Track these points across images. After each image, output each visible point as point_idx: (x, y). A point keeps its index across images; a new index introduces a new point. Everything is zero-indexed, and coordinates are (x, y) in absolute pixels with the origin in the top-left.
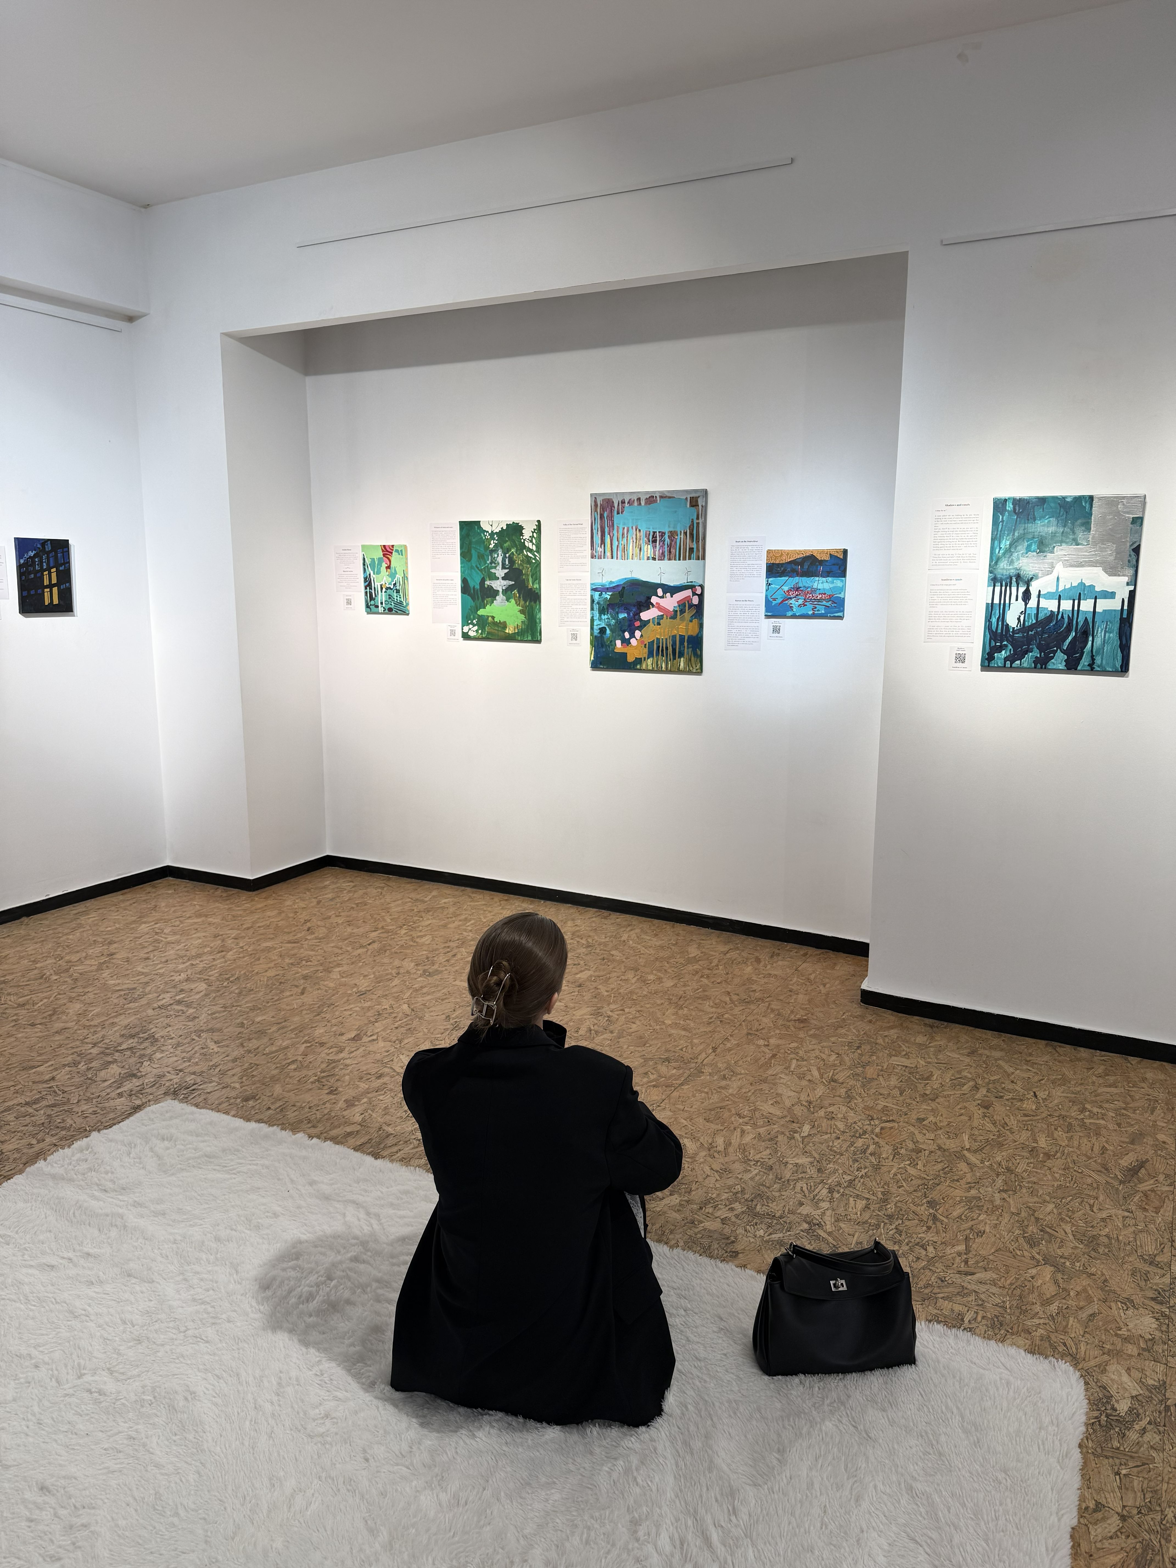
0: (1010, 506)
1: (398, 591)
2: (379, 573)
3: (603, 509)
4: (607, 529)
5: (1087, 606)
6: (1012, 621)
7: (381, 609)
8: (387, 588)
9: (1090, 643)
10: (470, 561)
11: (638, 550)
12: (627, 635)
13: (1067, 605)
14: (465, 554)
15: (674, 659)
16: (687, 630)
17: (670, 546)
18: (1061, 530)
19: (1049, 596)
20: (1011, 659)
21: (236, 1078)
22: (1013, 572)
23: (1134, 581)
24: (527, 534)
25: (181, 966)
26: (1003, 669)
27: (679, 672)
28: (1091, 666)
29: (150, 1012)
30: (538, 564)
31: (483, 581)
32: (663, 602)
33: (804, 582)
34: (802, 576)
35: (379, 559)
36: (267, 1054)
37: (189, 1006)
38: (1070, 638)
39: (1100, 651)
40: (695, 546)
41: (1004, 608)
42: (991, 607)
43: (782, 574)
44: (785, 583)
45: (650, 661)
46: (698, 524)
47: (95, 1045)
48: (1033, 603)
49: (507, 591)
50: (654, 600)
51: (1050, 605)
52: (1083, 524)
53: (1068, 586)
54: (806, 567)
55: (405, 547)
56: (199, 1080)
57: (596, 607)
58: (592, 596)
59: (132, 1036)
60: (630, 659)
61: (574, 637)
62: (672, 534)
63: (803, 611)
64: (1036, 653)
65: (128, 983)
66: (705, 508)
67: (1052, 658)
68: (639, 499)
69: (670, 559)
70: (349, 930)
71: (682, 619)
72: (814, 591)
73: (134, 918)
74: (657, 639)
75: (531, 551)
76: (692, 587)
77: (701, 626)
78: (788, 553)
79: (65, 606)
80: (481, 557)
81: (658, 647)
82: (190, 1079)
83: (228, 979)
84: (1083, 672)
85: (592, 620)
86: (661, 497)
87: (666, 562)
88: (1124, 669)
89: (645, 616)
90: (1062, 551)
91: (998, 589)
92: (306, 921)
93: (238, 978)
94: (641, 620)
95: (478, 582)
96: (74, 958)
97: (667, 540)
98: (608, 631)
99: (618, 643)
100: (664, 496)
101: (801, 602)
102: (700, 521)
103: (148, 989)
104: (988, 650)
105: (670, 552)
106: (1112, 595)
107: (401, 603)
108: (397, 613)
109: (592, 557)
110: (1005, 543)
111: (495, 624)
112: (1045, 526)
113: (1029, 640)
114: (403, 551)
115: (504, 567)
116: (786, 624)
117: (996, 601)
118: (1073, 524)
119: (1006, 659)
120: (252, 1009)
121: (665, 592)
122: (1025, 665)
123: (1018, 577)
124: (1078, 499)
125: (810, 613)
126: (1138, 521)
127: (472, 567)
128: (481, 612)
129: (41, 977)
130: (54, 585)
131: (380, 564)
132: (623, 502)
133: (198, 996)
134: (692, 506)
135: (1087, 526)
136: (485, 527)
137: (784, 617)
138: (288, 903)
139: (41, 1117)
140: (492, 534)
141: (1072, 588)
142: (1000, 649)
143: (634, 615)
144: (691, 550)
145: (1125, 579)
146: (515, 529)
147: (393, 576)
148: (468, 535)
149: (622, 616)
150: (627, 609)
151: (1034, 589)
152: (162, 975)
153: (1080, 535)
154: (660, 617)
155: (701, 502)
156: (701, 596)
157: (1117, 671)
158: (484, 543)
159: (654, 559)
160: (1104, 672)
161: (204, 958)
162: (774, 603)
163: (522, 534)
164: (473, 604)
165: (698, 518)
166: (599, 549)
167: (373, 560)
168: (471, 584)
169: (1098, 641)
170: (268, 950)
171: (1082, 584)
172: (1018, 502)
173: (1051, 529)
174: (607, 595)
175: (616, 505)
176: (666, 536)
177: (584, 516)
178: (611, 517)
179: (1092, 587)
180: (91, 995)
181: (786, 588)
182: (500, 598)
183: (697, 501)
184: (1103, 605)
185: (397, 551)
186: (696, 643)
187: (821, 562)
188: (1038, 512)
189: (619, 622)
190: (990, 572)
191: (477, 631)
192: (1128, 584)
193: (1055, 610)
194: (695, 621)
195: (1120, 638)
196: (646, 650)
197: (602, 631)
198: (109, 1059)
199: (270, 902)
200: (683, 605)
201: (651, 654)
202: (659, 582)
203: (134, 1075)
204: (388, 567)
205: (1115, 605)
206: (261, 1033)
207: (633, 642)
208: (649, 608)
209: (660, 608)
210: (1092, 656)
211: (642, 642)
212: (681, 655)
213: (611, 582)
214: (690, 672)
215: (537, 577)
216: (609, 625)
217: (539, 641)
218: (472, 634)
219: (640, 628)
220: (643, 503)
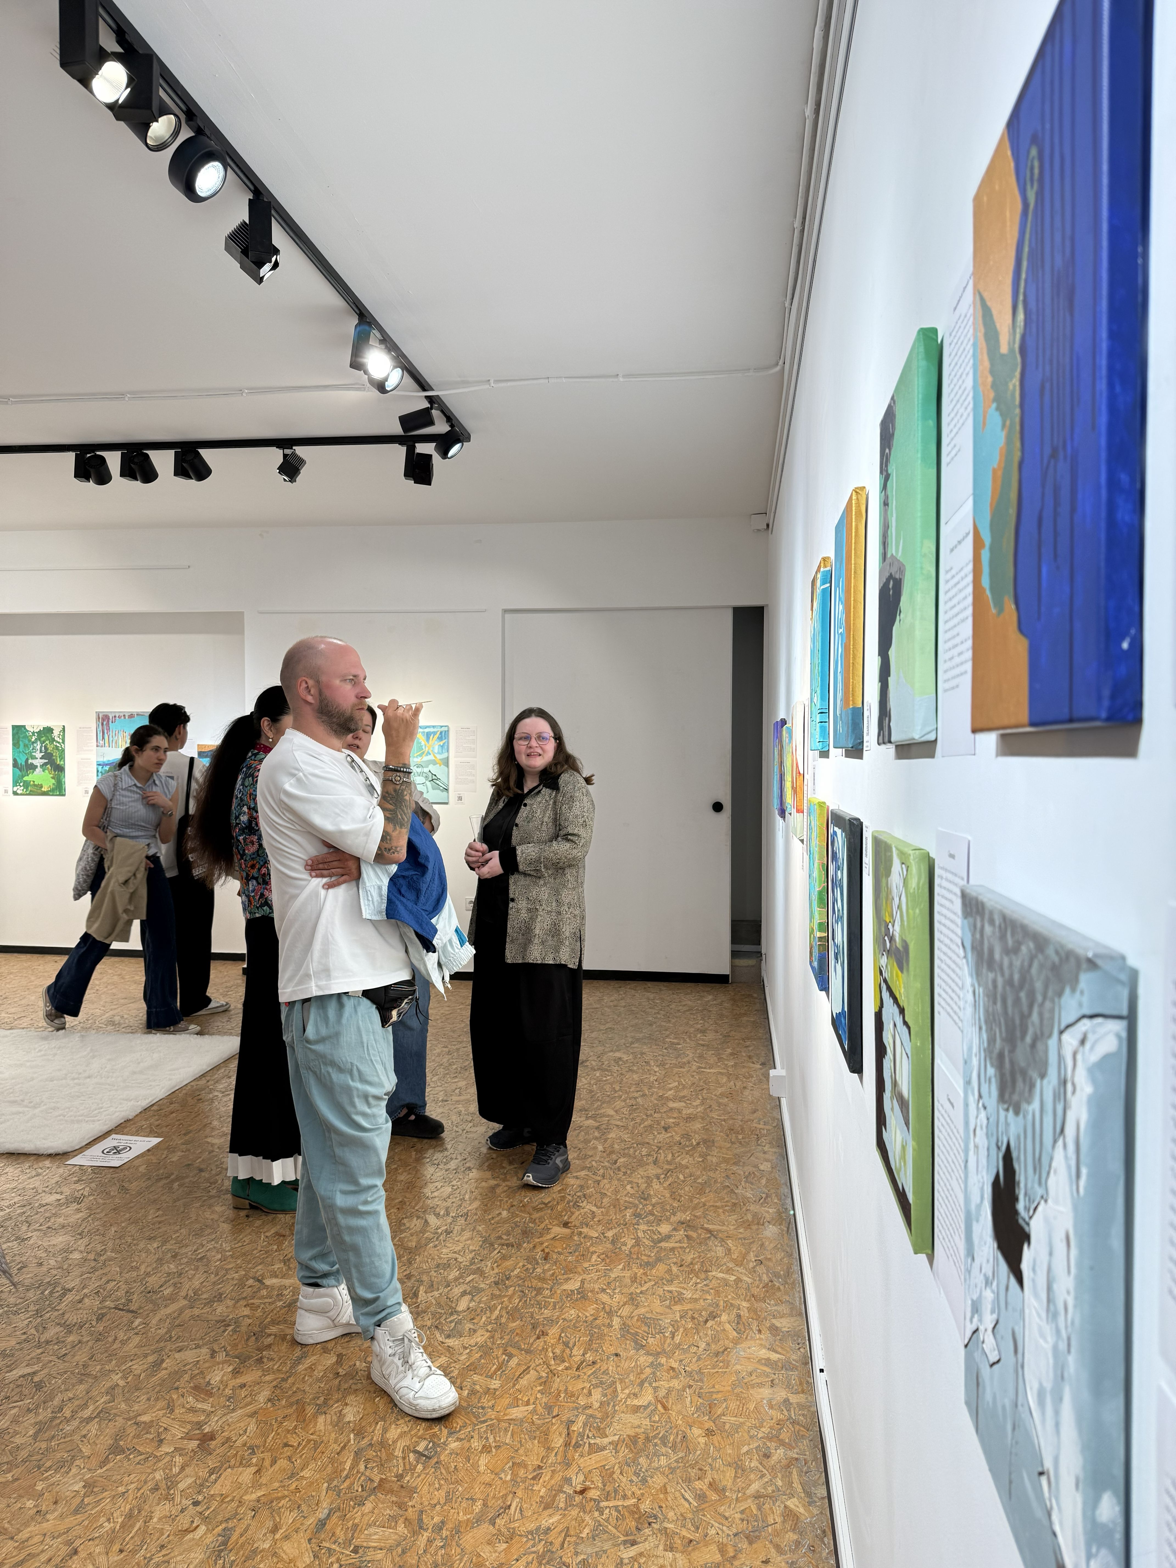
3: (103, 720)
4: (105, 731)
10: (18, 748)
14: (16, 744)
24: (56, 733)
30: (63, 750)
49: (43, 766)
68: (124, 716)
75: (58, 742)
78: (208, 746)
80: (26, 746)
86: (137, 715)
95: (24, 761)
109: (97, 746)
111: (35, 785)
115: (41, 752)
127: (20, 752)
128: (26, 778)
132: (115, 716)
136: (29, 728)
140: (33, 733)
146: (49, 730)
148: (17, 733)
158: (28, 738)
163: (53, 733)
164: (20, 774)
166: (101, 742)
168: (19, 762)
175: (111, 718)
177: (92, 724)
178: (108, 725)
182: (38, 770)
191: (23, 790)
213: (109, 761)
215: (62, 758)
217: (64, 795)
218: (19, 792)
220: (126, 718)
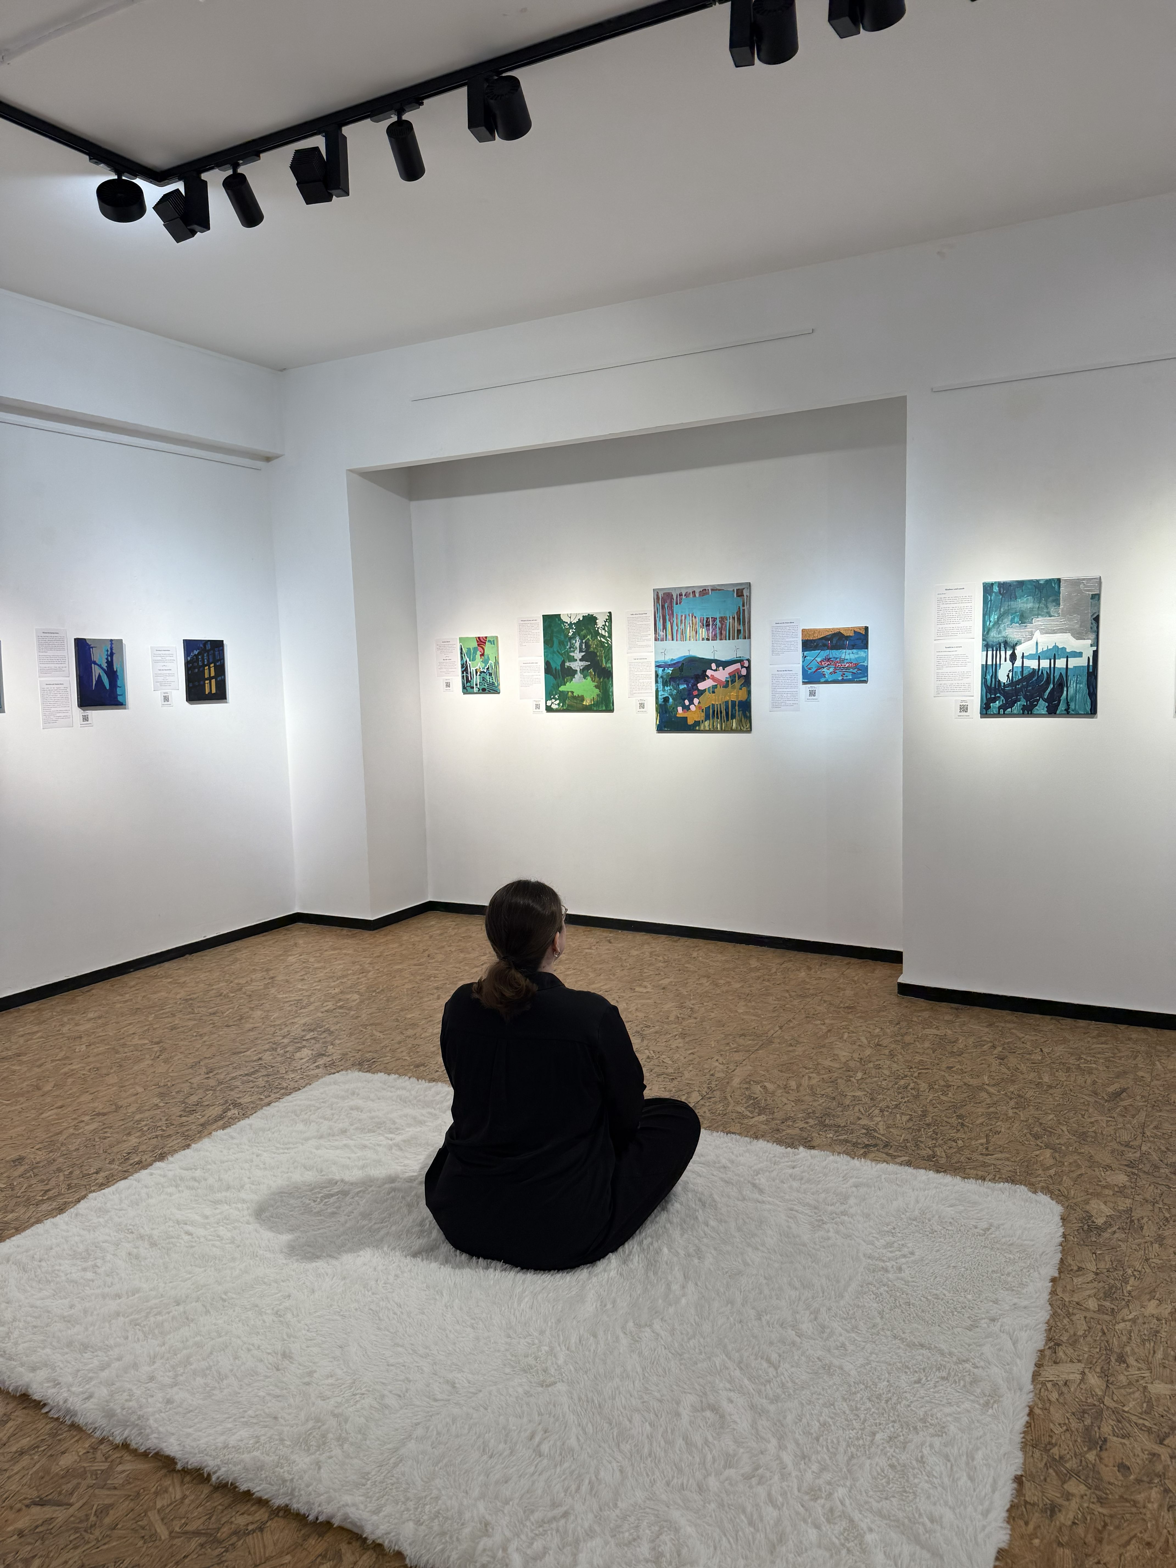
0: (996, 589)
1: (490, 674)
2: (474, 660)
3: (664, 601)
4: (667, 617)
5: (1060, 663)
6: (1003, 677)
7: (476, 690)
8: (481, 672)
9: (1065, 692)
10: (552, 646)
11: (694, 633)
12: (687, 702)
13: (1045, 664)
14: (548, 642)
15: (728, 720)
16: (737, 696)
17: (721, 629)
18: (1037, 606)
19: (1031, 657)
20: (1004, 707)
21: (404, 1054)
22: (1001, 640)
23: (1096, 643)
24: (600, 623)
25: (333, 984)
26: (998, 715)
27: (732, 731)
28: (1067, 710)
29: (320, 1015)
30: (610, 648)
31: (563, 663)
32: (717, 675)
33: (834, 653)
34: (832, 649)
35: (475, 649)
36: (424, 1038)
37: (350, 1009)
38: (1049, 689)
39: (1074, 698)
40: (741, 628)
41: (996, 667)
42: (985, 668)
43: (815, 648)
44: (818, 656)
45: (707, 723)
46: (744, 610)
47: (284, 1037)
48: (1018, 663)
49: (584, 670)
50: (709, 673)
51: (1033, 664)
52: (1053, 601)
53: (1045, 649)
54: (834, 642)
55: (497, 637)
56: (375, 1055)
57: (660, 680)
58: (656, 672)
59: (313, 1031)
60: (690, 722)
61: (642, 706)
62: (723, 619)
63: (834, 677)
64: (1023, 702)
65: (294, 996)
66: (749, 597)
67: (1036, 705)
68: (694, 592)
69: (721, 639)
70: (462, 955)
71: (733, 688)
72: (843, 661)
73: (280, 953)
74: (713, 705)
75: (604, 637)
76: (740, 661)
77: (749, 692)
78: (819, 631)
79: (220, 695)
80: (561, 643)
81: (714, 712)
82: (369, 1056)
83: (375, 991)
84: (1061, 716)
85: (657, 691)
86: (712, 590)
87: (718, 641)
88: (1093, 711)
89: (701, 686)
90: (1039, 621)
91: (990, 653)
92: (424, 951)
93: (382, 990)
94: (699, 690)
95: (559, 664)
96: (242, 981)
97: (719, 624)
98: (671, 700)
99: (680, 709)
100: (714, 589)
101: (831, 670)
102: (745, 608)
103: (312, 1000)
104: (985, 701)
105: (721, 634)
106: (1080, 655)
107: (493, 684)
108: (489, 693)
109: (656, 640)
110: (994, 617)
111: (574, 698)
112: (1025, 603)
113: (1017, 692)
114: (494, 641)
115: (581, 651)
116: (820, 688)
117: (990, 662)
118: (1046, 600)
119: (1000, 708)
120: (402, 1010)
121: (718, 666)
122: (1015, 712)
123: (1006, 643)
124: (1049, 582)
125: (840, 678)
126: (1096, 597)
127: (554, 652)
128: (562, 688)
129: (221, 995)
130: (213, 678)
131: (475, 653)
132: (681, 595)
133: (354, 1003)
134: (738, 596)
135: (1057, 601)
136: (565, 619)
137: (819, 682)
138: (405, 938)
139: (261, 1082)
140: (571, 624)
141: (1048, 650)
142: (994, 700)
143: (692, 686)
144: (739, 631)
145: (1089, 642)
146: (590, 620)
147: (486, 662)
148: (550, 626)
149: (682, 687)
150: (686, 681)
151: (1019, 651)
152: (319, 990)
153: (1052, 610)
154: (715, 687)
155: (745, 593)
156: (748, 669)
157: (1087, 714)
158: (564, 632)
159: (708, 639)
160: (1077, 715)
161: (350, 977)
162: (810, 671)
163: (596, 623)
164: (555, 682)
165: (743, 606)
166: (661, 633)
167: (469, 649)
168: (553, 665)
169: (1071, 691)
170: (400, 970)
171: (1056, 647)
172: (1001, 585)
173: (1030, 605)
174: (669, 671)
175: (675, 597)
176: (718, 621)
177: (649, 607)
178: (671, 608)
179: (1064, 649)
180: (267, 1005)
181: (819, 659)
182: (578, 676)
183: (742, 592)
184: (1073, 662)
185: (489, 641)
186: (745, 707)
187: (847, 638)
188: (1019, 592)
189: (680, 692)
190: (983, 640)
191: (559, 704)
192: (1091, 646)
193: (1036, 668)
194: (744, 689)
195: (1088, 688)
196: (703, 714)
197: (666, 699)
198: (299, 1045)
199: (389, 938)
200: (733, 677)
201: (707, 717)
202: (712, 658)
203: (323, 1055)
204: (482, 655)
205: (1082, 662)
206: (414, 1025)
207: (692, 707)
208: (705, 680)
209: (713, 678)
210: (1068, 703)
211: (700, 708)
212: (733, 717)
213: (672, 660)
214: (741, 731)
215: (609, 659)
216: (671, 695)
217: (612, 711)
218: (554, 707)
219: (698, 696)
220: (697, 595)
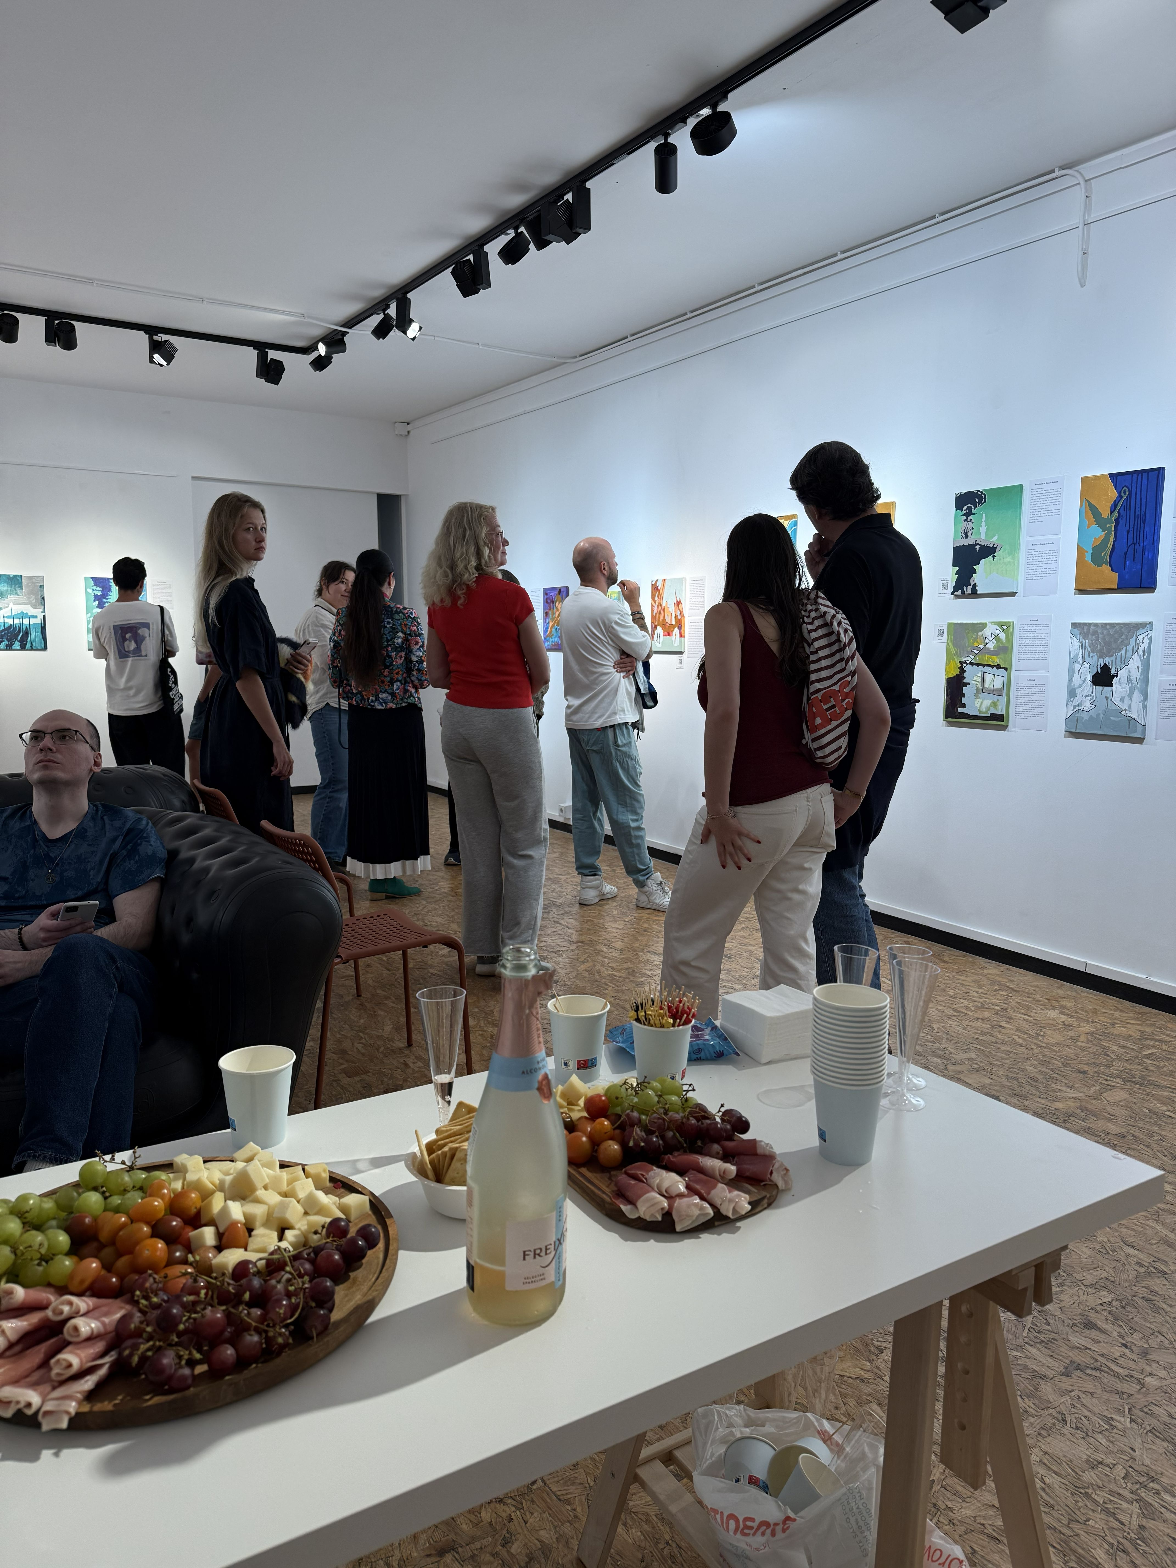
5: (26, 621)
9: (29, 637)
13: (17, 621)
18: (10, 589)
19: (8, 617)
23: (44, 611)
28: (31, 647)
38: (20, 636)
39: (34, 640)
48: (1, 620)
51: (10, 621)
52: (19, 587)
53: (16, 613)
64: (6, 642)
67: (14, 644)
84: (28, 650)
88: (45, 648)
90: (11, 597)
106: (36, 617)
112: (2, 587)
113: (2, 637)
118: (15, 586)
124: (15, 576)
126: (42, 586)
135: (21, 587)
141: (18, 614)
145: (41, 610)
153: (18, 591)
157: (42, 649)
160: (37, 650)
169: (33, 637)
171: (22, 612)
173: (5, 588)
179: (27, 613)
184: (33, 621)
192: (42, 612)
193: (12, 623)
195: (42, 635)
205: (38, 621)
